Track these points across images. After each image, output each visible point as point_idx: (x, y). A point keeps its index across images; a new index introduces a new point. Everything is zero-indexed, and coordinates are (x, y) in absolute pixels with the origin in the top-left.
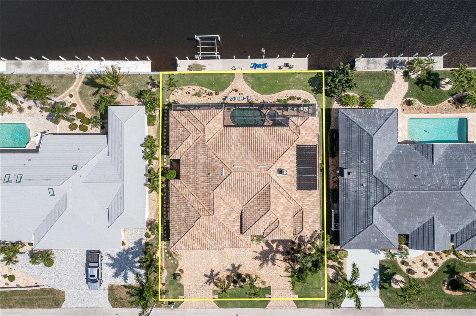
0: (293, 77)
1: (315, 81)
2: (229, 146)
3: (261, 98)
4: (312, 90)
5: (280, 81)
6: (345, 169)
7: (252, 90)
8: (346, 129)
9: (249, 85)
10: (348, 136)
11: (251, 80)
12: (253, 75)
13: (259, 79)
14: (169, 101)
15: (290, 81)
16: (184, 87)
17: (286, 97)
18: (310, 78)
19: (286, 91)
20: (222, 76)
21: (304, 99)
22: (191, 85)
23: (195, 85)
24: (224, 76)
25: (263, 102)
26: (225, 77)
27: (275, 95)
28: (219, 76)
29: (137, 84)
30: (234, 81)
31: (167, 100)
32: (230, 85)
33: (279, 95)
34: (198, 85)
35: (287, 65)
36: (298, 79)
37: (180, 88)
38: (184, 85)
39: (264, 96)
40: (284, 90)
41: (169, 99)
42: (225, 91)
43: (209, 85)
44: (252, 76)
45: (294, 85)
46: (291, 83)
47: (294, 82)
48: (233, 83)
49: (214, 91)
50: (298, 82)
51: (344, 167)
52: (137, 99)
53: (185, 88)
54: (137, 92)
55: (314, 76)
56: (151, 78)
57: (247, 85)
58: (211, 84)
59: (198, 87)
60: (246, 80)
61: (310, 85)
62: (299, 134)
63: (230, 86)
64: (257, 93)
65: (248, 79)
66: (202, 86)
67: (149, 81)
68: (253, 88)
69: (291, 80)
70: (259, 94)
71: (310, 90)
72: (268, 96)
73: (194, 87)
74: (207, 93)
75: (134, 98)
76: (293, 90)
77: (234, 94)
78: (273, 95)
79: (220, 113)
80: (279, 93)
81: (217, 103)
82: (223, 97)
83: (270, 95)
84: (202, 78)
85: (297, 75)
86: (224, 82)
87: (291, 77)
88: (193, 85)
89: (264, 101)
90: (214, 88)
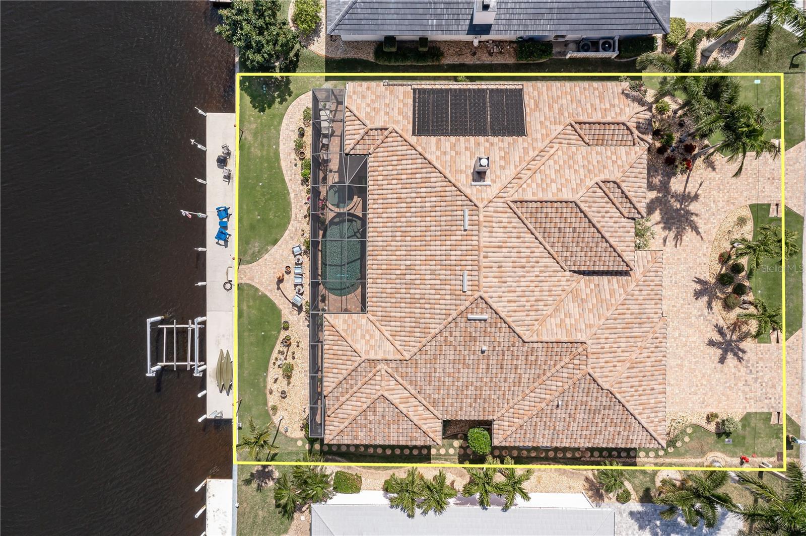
0: (249, 148)
1: (260, 96)
2: (413, 301)
3: (300, 222)
4: (281, 103)
5: (258, 178)
6: (472, 20)
7: (279, 243)
8: (376, 16)
9: (267, 251)
10: (393, 11)
11: (256, 246)
12: (244, 242)
13: (252, 227)
14: (302, 439)
15: (259, 153)
16: (270, 404)
17: (296, 165)
18: (254, 106)
19: (283, 164)
20: (245, 314)
21: (302, 121)
22: (265, 387)
23: (266, 377)
24: (245, 308)
25: (307, 219)
26: (249, 307)
27: (290, 190)
28: (245, 320)
29: (260, 513)
30: (258, 286)
31: (300, 443)
32: (266, 296)
33: (291, 180)
34: (266, 370)
35: (222, 162)
36: (255, 135)
37: (271, 412)
38: (266, 404)
39: (293, 217)
40: (280, 168)
41: (296, 440)
42: (281, 307)
43: (267, 343)
44: (247, 243)
45: (269, 146)
46: (265, 153)
47: (262, 144)
48: (262, 289)
49: (279, 332)
50: (262, 135)
51: (468, 22)
52: (296, 515)
53: (272, 400)
54: (280, 515)
55: (248, 99)
56: (248, 482)
57: (266, 256)
58: (265, 340)
59: (270, 369)
60: (254, 258)
61: (269, 107)
62: (386, 129)
63: (268, 294)
64: (287, 232)
65: (254, 253)
66: (268, 362)
67: (254, 485)
68: (275, 242)
69: (256, 151)
70: (290, 227)
71: (281, 107)
72: (293, 205)
73: (270, 380)
74: (285, 350)
75: (295, 522)
76: (281, 147)
77: (288, 285)
78: (292, 195)
79: (332, 322)
80: (287, 179)
81: (308, 326)
82: (296, 312)
83: (292, 201)
84: (249, 360)
85: (246, 139)
86: (259, 310)
87: (249, 153)
88: (265, 381)
89: (305, 217)
90: (273, 333)
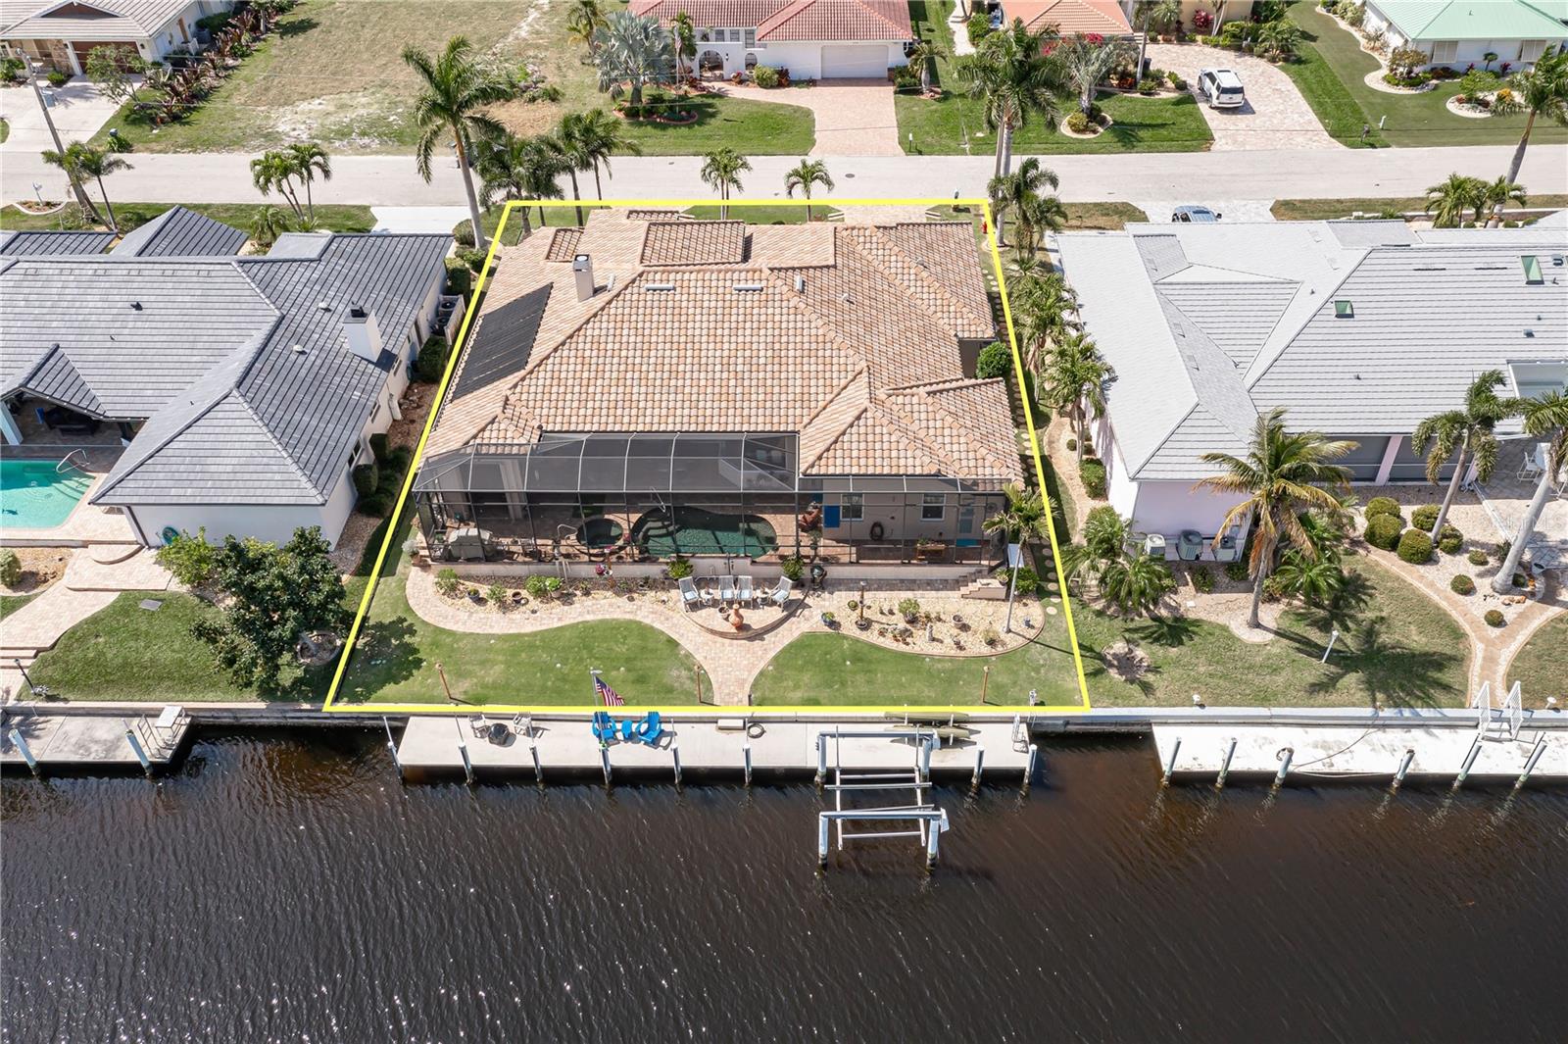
3: (640, 608)
4: (412, 631)
5: (545, 669)
7: (675, 637)
9: (688, 655)
11: (676, 675)
12: (668, 695)
13: (641, 680)
14: (1045, 607)
15: (499, 668)
16: (986, 650)
18: (406, 678)
20: (812, 694)
21: (456, 601)
22: (952, 659)
23: (931, 656)
24: (798, 694)
26: (797, 687)
27: (580, 619)
28: (826, 693)
29: (1202, 669)
30: (756, 672)
31: (1052, 611)
32: (776, 658)
33: (560, 619)
34: (918, 657)
36: (461, 675)
37: (1000, 649)
38: (985, 659)
39: (628, 617)
40: (534, 634)
41: (1046, 615)
42: (796, 634)
43: (865, 658)
44: (670, 690)
45: (489, 650)
46: (500, 658)
47: (483, 663)
48: (762, 665)
49: (845, 637)
50: (466, 663)
51: (371, 366)
52: (1191, 616)
53: (976, 646)
54: (1196, 638)
55: (389, 689)
56: (1147, 688)
57: (699, 657)
58: (860, 660)
59: (917, 650)
60: (701, 678)
61: (416, 651)
62: (507, 399)
63: (772, 654)
64: (657, 625)
65: (691, 679)
66: (903, 655)
67: (1150, 677)
68: (673, 644)
69: (495, 673)
70: (647, 621)
71: (420, 633)
72: (607, 617)
73: (936, 649)
74: (876, 626)
75: (1202, 616)
76: (496, 631)
77: (756, 618)
78: (589, 618)
80: (560, 624)
83: (600, 617)
84: (902, 686)
85: (465, 692)
86: (801, 669)
87: (494, 686)
88: (942, 659)
89: (631, 599)
90: (846, 646)
